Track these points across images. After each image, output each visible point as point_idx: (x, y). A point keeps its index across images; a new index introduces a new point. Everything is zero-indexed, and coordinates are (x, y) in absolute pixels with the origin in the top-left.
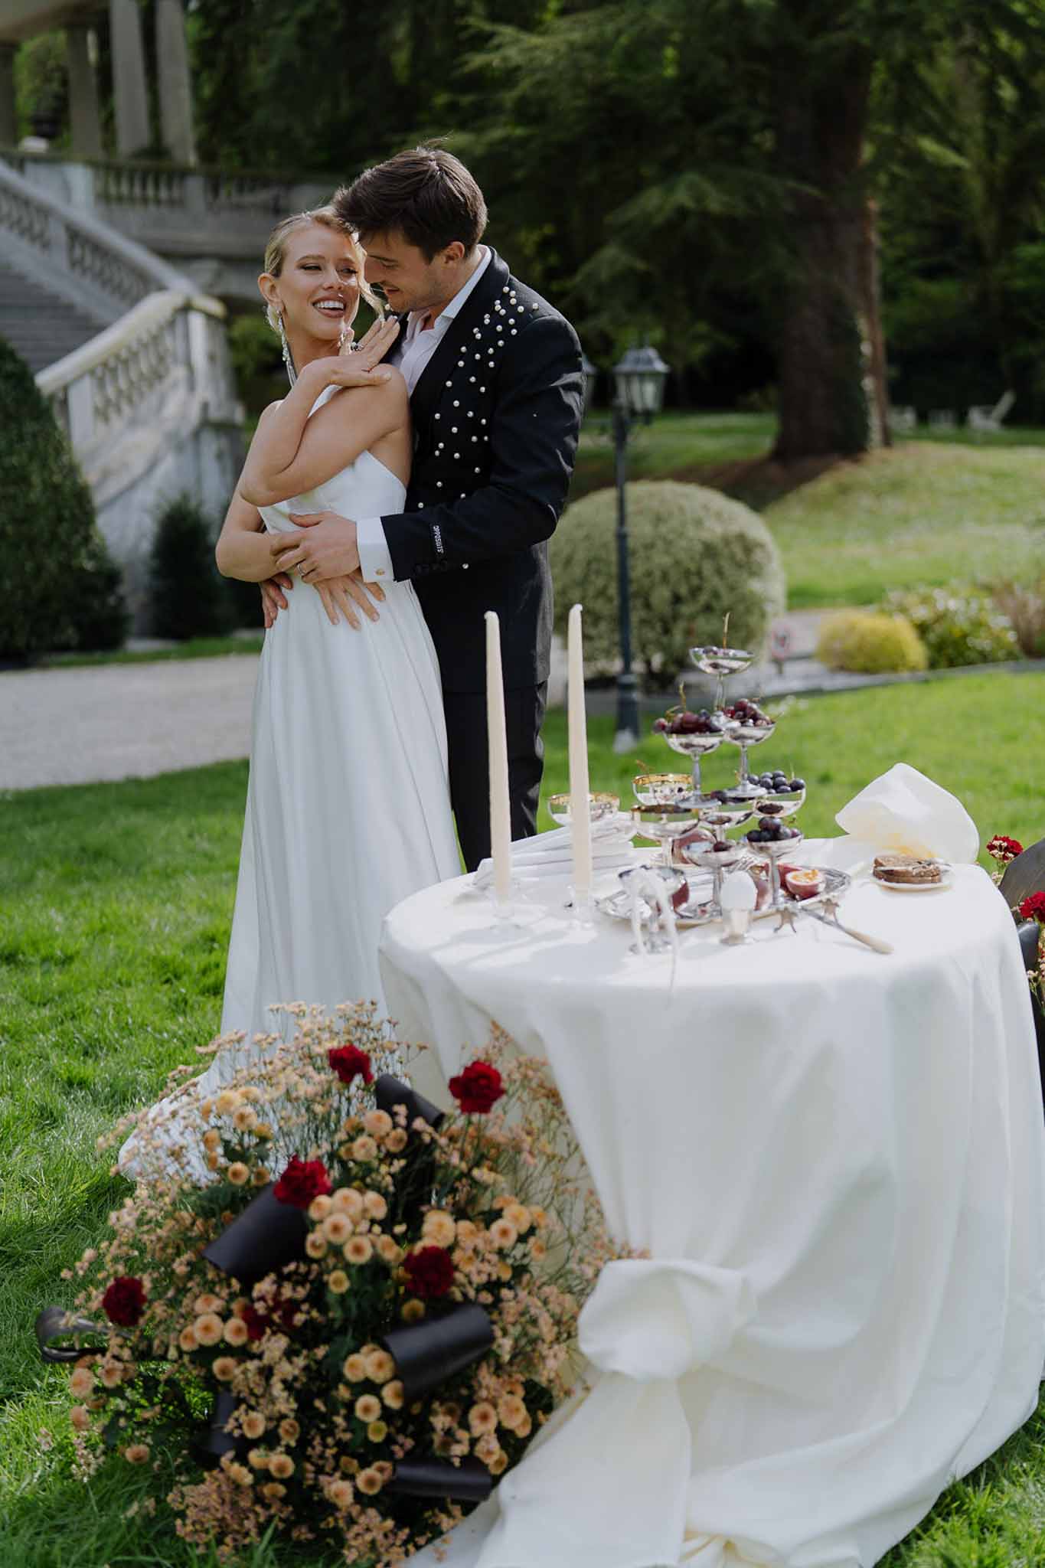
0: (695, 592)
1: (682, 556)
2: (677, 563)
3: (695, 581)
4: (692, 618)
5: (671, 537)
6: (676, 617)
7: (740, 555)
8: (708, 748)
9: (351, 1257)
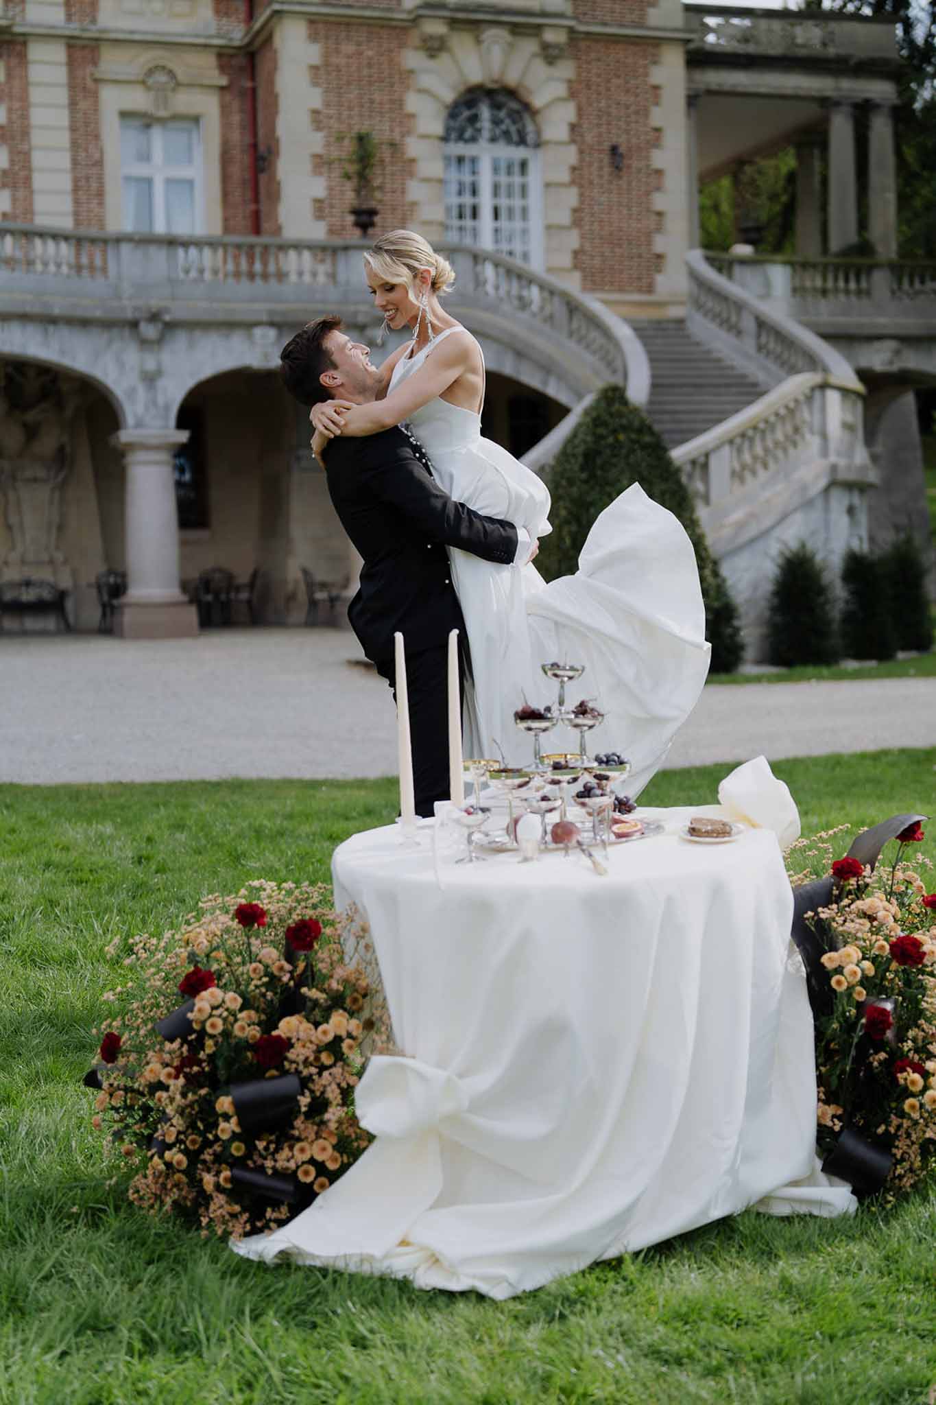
8: (545, 730)
9: (209, 1030)
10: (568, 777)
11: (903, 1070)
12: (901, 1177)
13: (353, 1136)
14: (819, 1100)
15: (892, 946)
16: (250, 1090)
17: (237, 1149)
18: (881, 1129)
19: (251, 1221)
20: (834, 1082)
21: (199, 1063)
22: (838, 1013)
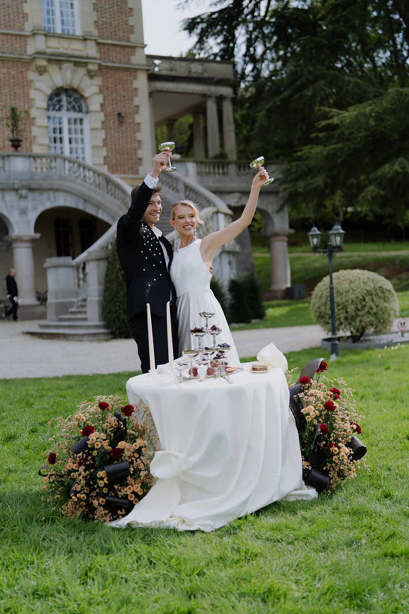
0: (363, 307)
1: (359, 295)
2: (357, 297)
3: (363, 303)
4: (363, 316)
5: (355, 288)
6: (357, 315)
7: (380, 294)
8: (202, 336)
9: (96, 447)
10: (211, 352)
11: (332, 447)
12: (332, 485)
13: (148, 482)
14: (303, 460)
15: (325, 406)
16: (111, 468)
17: (105, 490)
18: (324, 468)
19: (112, 515)
20: (307, 453)
21: (89, 461)
22: (307, 430)
